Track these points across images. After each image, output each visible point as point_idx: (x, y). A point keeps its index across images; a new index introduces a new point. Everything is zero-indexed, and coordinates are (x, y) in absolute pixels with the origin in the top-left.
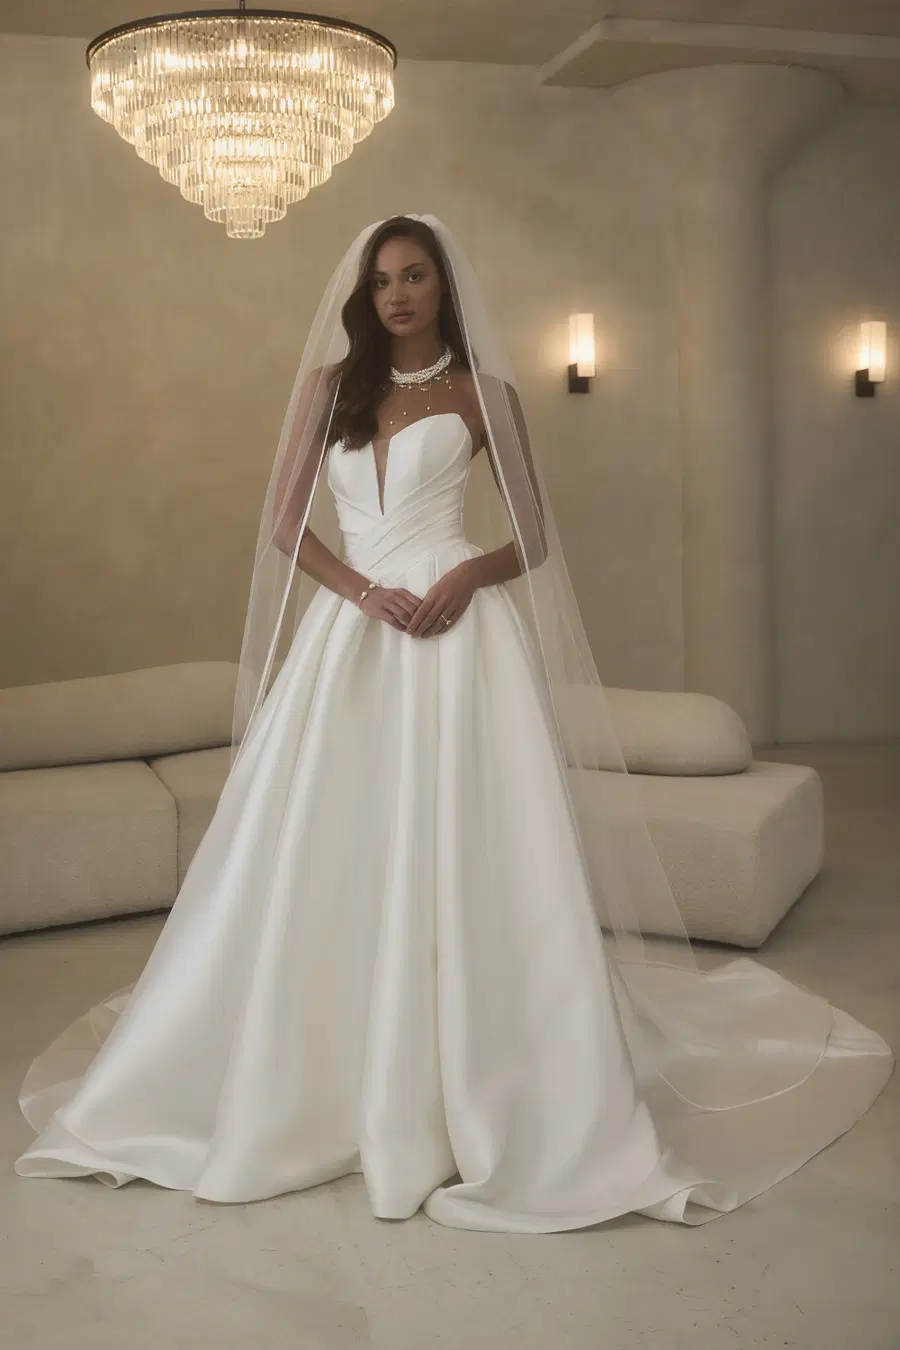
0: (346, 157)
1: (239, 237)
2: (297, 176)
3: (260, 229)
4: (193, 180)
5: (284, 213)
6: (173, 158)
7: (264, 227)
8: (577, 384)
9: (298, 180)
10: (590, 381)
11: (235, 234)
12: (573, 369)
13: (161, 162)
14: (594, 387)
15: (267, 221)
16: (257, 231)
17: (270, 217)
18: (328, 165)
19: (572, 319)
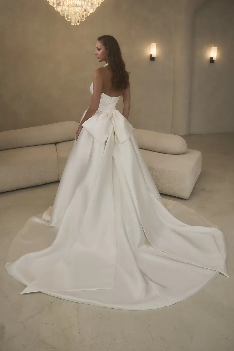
0: (99, 5)
1: (74, 25)
2: (87, 10)
3: (79, 23)
4: (63, 10)
5: (84, 19)
6: (57, 5)
7: (80, 22)
8: (152, 59)
9: (87, 11)
10: (155, 58)
11: (73, 24)
12: (151, 55)
13: (55, 6)
14: (156, 59)
15: (81, 21)
16: (78, 23)
17: (81, 20)
18: (95, 7)
19: (151, 44)
